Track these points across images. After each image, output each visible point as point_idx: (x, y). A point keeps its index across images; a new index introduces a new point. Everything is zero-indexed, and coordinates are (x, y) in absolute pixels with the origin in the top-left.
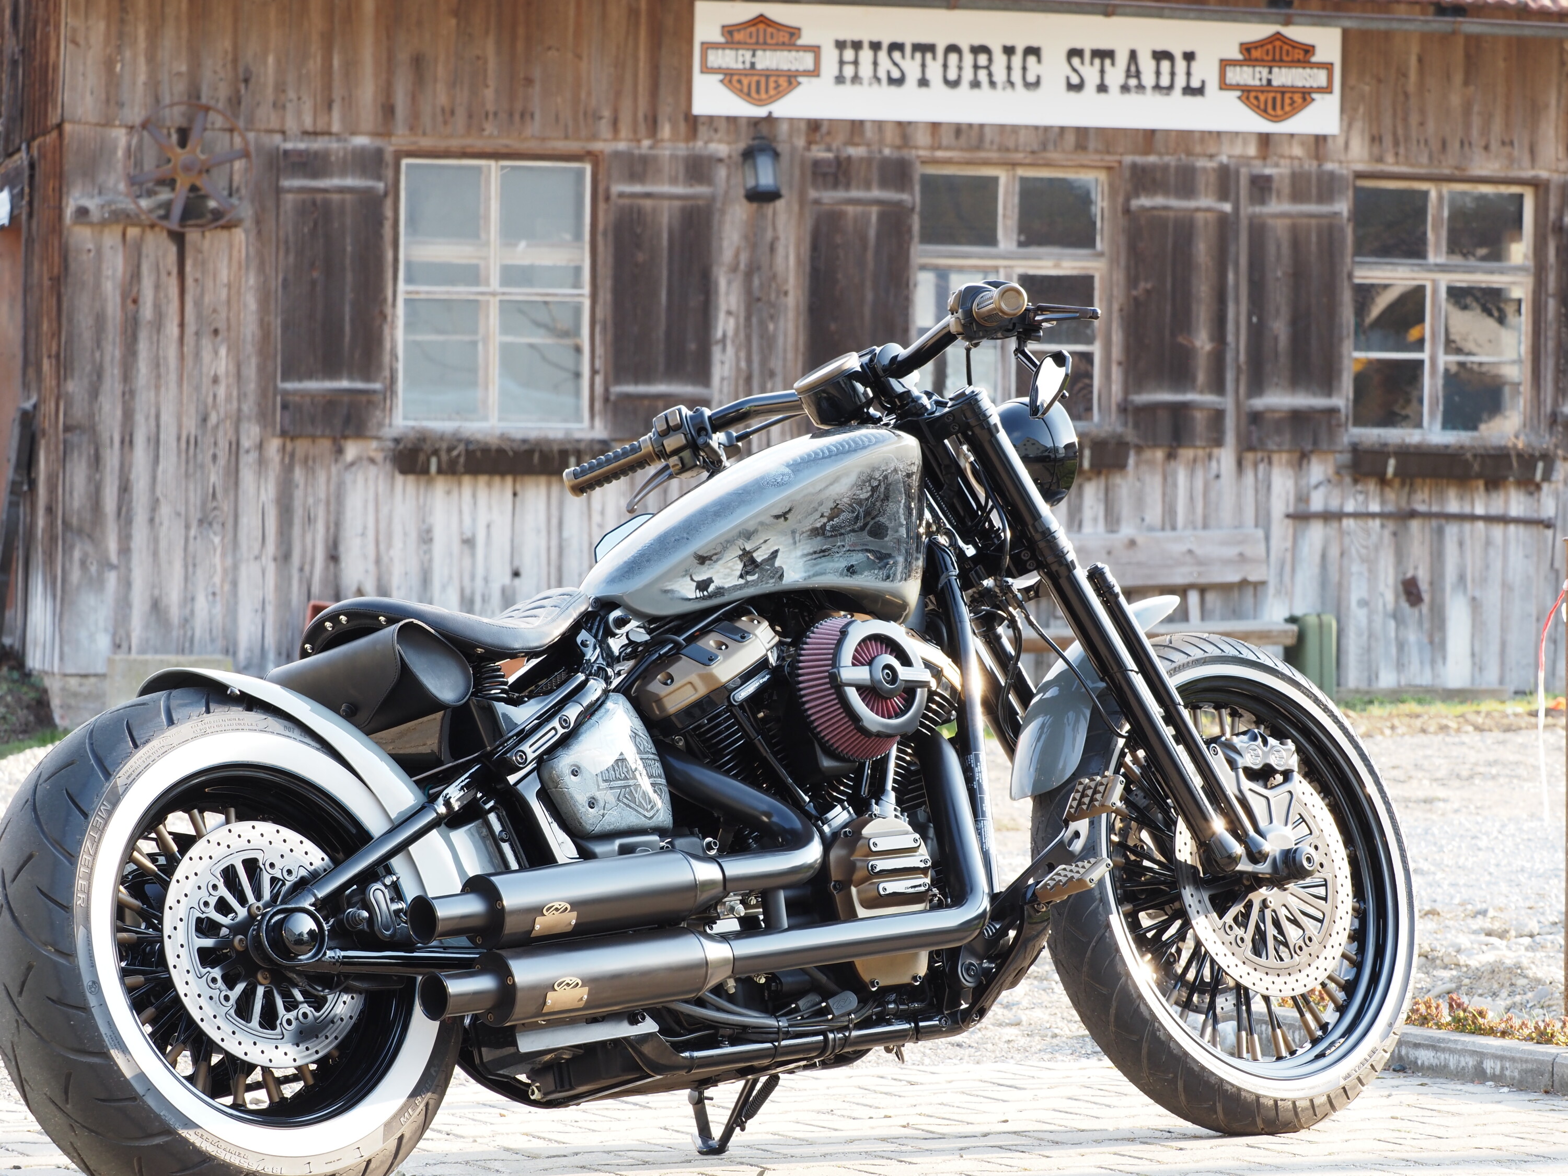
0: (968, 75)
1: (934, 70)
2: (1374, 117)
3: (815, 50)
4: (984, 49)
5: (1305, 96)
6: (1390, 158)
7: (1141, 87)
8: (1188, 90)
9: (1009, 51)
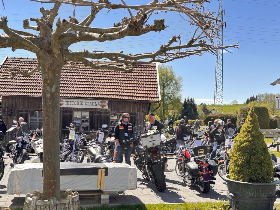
0: (77, 104)
1: (74, 104)
2: (111, 107)
3: (64, 102)
4: (78, 102)
5: (105, 106)
6: (112, 110)
7: (91, 105)
8: (95, 105)
9: (80, 102)
